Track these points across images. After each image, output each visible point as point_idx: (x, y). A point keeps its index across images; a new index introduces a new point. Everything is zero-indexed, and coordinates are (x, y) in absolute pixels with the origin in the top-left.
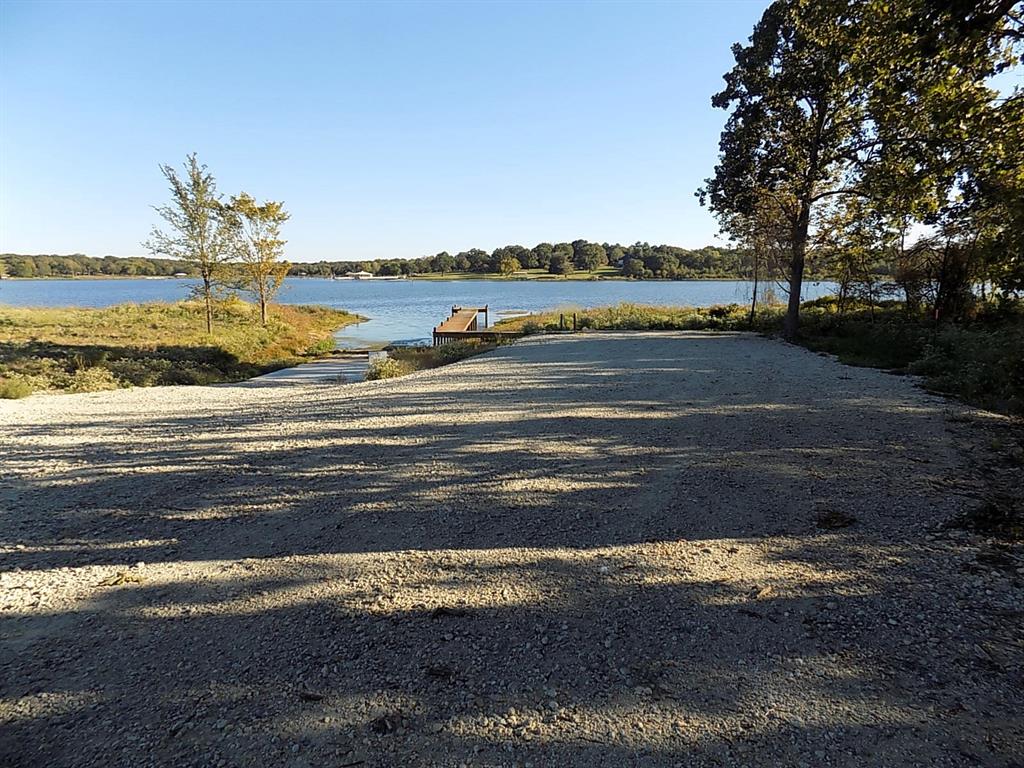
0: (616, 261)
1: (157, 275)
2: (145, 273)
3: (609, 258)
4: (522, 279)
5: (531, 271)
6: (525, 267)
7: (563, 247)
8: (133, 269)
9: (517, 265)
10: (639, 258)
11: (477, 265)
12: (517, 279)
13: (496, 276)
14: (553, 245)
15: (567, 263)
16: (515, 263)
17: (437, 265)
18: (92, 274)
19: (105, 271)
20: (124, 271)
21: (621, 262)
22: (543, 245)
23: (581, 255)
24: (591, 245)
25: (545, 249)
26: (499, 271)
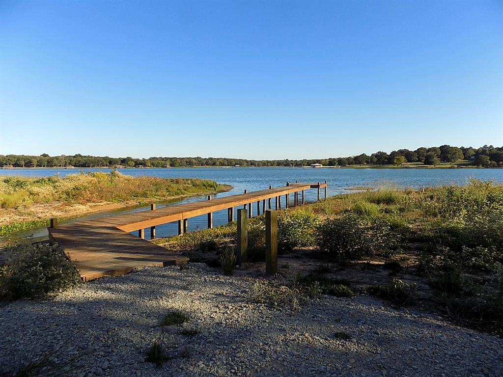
0: (469, 157)
1: (228, 166)
2: (223, 165)
3: (464, 155)
4: (406, 168)
5: (413, 163)
6: (409, 161)
7: (434, 149)
8: (218, 163)
9: (404, 160)
10: (486, 155)
11: (381, 160)
12: (403, 168)
13: (391, 166)
14: (427, 148)
15: (435, 158)
16: (403, 158)
17: (358, 160)
18: (201, 165)
19: (207, 164)
20: (214, 164)
21: (473, 157)
22: (421, 148)
23: (445, 154)
24: (452, 147)
25: (422, 151)
26: (393, 163)
